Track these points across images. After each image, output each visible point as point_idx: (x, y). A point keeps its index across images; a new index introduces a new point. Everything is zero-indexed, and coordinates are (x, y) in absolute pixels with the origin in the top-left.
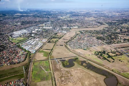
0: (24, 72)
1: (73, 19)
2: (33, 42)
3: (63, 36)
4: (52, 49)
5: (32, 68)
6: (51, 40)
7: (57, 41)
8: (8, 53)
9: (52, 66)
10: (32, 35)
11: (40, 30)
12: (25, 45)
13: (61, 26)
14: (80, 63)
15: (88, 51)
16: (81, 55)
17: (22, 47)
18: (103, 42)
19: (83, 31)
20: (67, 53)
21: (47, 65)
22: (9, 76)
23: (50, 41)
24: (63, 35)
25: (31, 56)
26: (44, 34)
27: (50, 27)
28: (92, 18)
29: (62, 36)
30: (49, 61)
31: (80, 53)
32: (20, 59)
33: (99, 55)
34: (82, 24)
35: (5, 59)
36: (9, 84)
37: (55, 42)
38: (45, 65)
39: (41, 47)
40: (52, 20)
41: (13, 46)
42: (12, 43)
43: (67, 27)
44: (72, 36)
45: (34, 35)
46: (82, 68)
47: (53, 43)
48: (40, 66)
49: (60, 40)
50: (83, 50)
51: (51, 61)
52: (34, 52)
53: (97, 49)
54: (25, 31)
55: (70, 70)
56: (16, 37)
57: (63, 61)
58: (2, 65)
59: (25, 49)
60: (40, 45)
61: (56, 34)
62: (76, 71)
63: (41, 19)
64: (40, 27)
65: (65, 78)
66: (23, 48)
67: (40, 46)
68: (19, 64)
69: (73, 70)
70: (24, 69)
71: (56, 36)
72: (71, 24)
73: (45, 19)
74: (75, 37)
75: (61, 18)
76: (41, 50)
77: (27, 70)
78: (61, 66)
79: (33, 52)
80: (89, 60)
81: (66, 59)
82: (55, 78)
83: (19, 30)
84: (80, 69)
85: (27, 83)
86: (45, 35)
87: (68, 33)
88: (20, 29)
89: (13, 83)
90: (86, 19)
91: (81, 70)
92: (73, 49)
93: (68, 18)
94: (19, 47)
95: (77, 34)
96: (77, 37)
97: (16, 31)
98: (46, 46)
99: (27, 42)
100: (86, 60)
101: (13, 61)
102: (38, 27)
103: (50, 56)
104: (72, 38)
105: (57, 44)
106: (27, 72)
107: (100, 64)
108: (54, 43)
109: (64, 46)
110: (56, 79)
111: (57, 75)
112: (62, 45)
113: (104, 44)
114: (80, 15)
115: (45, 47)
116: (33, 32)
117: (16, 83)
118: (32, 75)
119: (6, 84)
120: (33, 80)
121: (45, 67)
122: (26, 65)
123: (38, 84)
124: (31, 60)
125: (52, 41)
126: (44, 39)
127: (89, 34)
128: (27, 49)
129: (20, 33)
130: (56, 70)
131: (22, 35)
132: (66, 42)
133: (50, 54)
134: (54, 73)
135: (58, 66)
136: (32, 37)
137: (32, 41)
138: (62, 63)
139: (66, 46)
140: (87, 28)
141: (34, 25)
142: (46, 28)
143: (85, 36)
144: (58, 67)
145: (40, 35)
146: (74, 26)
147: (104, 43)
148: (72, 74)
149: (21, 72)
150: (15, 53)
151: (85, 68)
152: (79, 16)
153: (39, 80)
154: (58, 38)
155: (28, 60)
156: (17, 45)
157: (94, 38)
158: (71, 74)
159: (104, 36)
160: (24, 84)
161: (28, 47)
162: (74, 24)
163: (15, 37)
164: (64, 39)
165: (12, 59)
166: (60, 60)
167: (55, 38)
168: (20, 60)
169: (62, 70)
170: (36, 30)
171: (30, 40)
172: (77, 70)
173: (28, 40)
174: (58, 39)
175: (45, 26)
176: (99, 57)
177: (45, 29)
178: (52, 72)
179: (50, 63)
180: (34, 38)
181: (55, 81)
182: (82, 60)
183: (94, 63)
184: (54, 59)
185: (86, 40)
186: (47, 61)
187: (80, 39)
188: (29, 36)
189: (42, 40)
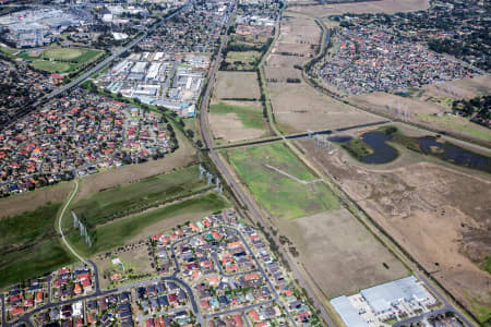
2: (148, 67)
3: (271, 41)
4: (263, 99)
6: (229, 61)
7: (259, 61)
8: (70, 117)
9: (311, 161)
10: (117, 36)
11: (133, 10)
12: (119, 81)
14: (417, 146)
15: (423, 98)
16: (402, 118)
17: (113, 92)
18: (464, 64)
19: (349, 15)
20: (339, 109)
21: (288, 157)
22: (162, 206)
23: (225, 64)
24: (269, 36)
25: (187, 128)
29: (265, 40)
30: (285, 145)
31: (387, 107)
32: (150, 141)
33: (475, 114)
35: (81, 142)
36: (189, 230)
37: (251, 67)
38: (279, 160)
41: (64, 87)
42: (46, 74)
45: (125, 36)
46: (436, 163)
47: (244, 71)
48: (263, 165)
49: (267, 58)
50: (399, 98)
51: (294, 144)
52: (191, 109)
54: (56, 14)
55: (394, 170)
58: (91, 168)
59: (136, 100)
60: (190, 80)
62: (418, 174)
65: (392, 199)
66: (119, 95)
67: (198, 86)
68: (160, 160)
69: (401, 169)
71: (239, 43)
74: (330, 45)
76: (214, 102)
78: (346, 157)
79: (184, 113)
80: (444, 133)
81: (352, 134)
82: (354, 202)
84: (428, 168)
85: (259, 224)
86: (181, 37)
87: (285, 28)
91: (434, 168)
92: (351, 95)
94: (95, 92)
95: (332, 32)
96: (339, 47)
98: (222, 84)
99: (114, 68)
100: (434, 134)
101: (125, 149)
103: (272, 124)
104: (320, 53)
105: (268, 76)
106: (228, 189)
108: (255, 74)
109: (303, 83)
110: (363, 204)
111: (352, 190)
113: (472, 71)
115: (223, 89)
117: (215, 225)
118: (257, 197)
119: (174, 229)
120: (272, 213)
121: (284, 166)
122: (194, 162)
124: (199, 142)
125: (235, 63)
126: (191, 56)
127: (385, 28)
128: (145, 100)
129: (38, 25)
130: (338, 173)
132: (302, 66)
133: (266, 116)
134: (337, 183)
135: (338, 161)
137: (141, 64)
138: (344, 147)
139: (316, 85)
143: (371, 37)
144: (339, 164)
147: (471, 67)
148: (411, 185)
150: (103, 117)
153: (300, 212)
154: (254, 49)
155: (190, 145)
156: (74, 81)
157: (419, 47)
158: (405, 184)
159: (456, 37)
161: (142, 89)
164: (284, 54)
165: (115, 142)
166: (330, 139)
167: (239, 49)
168: (151, 144)
169: (359, 172)
170: (115, 9)
171: (125, 62)
172: (420, 168)
174: (258, 55)
176: (479, 123)
177: (158, 7)
178: (328, 182)
179: (297, 152)
180: (137, 50)
181: (360, 209)
182: (418, 136)
185: (388, 55)
186: (278, 144)
187: (357, 52)
188: (100, 38)
189: (183, 61)
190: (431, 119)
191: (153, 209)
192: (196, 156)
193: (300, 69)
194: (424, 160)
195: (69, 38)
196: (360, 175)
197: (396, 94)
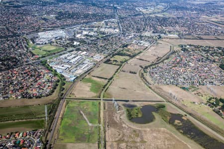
0: (46, 118)
1: (172, 16)
2: (75, 57)
3: (141, 52)
4: (111, 79)
5: (62, 112)
6: (112, 59)
7: (126, 61)
8: (22, 74)
9: (104, 114)
10: (75, 43)
11: (92, 33)
12: (58, 61)
13: (138, 30)
14: (169, 118)
15: (193, 93)
16: (174, 101)
17: (51, 66)
19: (190, 45)
20: (143, 90)
21: (95, 110)
22: (16, 121)
23: (109, 60)
24: (141, 50)
25: (64, 87)
26: (100, 43)
27: (114, 29)
28: (219, 16)
29: (137, 52)
30: (100, 103)
31: (171, 94)
32: (43, 89)
33: (218, 107)
34: (189, 29)
35: (15, 85)
36: (14, 136)
37: (120, 63)
38: (89, 110)
39: (88, 72)
40: (123, 15)
41: (34, 61)
42: (33, 55)
43: (153, 32)
44: (161, 56)
45: (78, 43)
46: (171, 131)
47: (115, 65)
48: (79, 111)
49: (131, 60)
50: (181, 90)
51: (104, 104)
52: (73, 79)
53: (215, 91)
54: (61, 33)
55: (143, 129)
56: (42, 44)
57: (130, 108)
58: (7, 97)
59: (56, 71)
60: (87, 65)
61: (126, 46)
62: (155, 135)
63: (99, 11)
64: (93, 27)
65: (127, 146)
66: (51, 68)
67: (86, 69)
68: (38, 99)
69: (148, 129)
70: (46, 111)
71: (125, 52)
72: (164, 28)
73: (108, 12)
74: (167, 58)
75: (144, 11)
76: (88, 77)
77: (52, 114)
78: (124, 117)
79: (70, 79)
80: (190, 114)
81: (138, 104)
82: (105, 141)
83: (49, 30)
84: (164, 132)
85: (48, 141)
86: (101, 46)
87: (153, 48)
88: (53, 28)
89: (21, 135)
90: (204, 17)
92: (156, 84)
93: (159, 13)
94: (44, 65)
95: (174, 52)
96: (172, 59)
97: (44, 30)
98: (99, 69)
99: (61, 56)
100: (184, 113)
101: (29, 91)
102: (89, 27)
103: (103, 92)
104: (159, 60)
105: (124, 69)
106: (52, 119)
107: (218, 128)
108: (119, 67)
109: (138, 74)
110: (108, 144)
111: (111, 134)
112: (135, 73)
114: (188, 7)
115: (97, 72)
116: (78, 36)
117: (28, 137)
118: (61, 127)
119: (8, 134)
120: (60, 137)
121: (89, 114)
122: (51, 103)
123: (69, 146)
124: (63, 94)
125: (114, 61)
126: (98, 55)
127: (204, 53)
128: (58, 71)
129: (50, 36)
130: (112, 123)
131: (53, 40)
132: (144, 67)
133: (104, 87)
134: (107, 129)
135: (118, 117)
136: (74, 46)
137: (73, 56)
138: (128, 110)
139: (142, 76)
140: (201, 39)
141: (82, 21)
142: (106, 30)
143: (192, 57)
144: (117, 119)
145: (91, 44)
146: (170, 32)
148: (145, 140)
149: (40, 116)
150: (34, 76)
151: (177, 132)
152: (187, 9)
153: (74, 139)
154: (129, 55)
155: (57, 95)
156: (41, 59)
158: (142, 138)
160: (41, 141)
161: (63, 66)
162: (171, 28)
163: (39, 44)
164: (140, 59)
165: (28, 87)
166: (124, 105)
167: (122, 55)
168: (41, 91)
169: (124, 125)
170: (85, 33)
171: (68, 54)
172: (159, 131)
173: (64, 53)
174: (127, 58)
175: (105, 26)
176: (218, 112)
177: (104, 33)
178: (102, 128)
179: (102, 107)
180: (78, 50)
181: (105, 147)
182: (174, 113)
183: (200, 124)
184: (112, 100)
185: (193, 67)
186: (96, 102)
187: (178, 63)
188: (68, 43)
189: (92, 57)
190: (189, 105)
191: (12, 121)
192: (54, 100)
193: (142, 67)
194: (165, 127)
195: (56, 42)
196: (123, 127)
197: (181, 88)
